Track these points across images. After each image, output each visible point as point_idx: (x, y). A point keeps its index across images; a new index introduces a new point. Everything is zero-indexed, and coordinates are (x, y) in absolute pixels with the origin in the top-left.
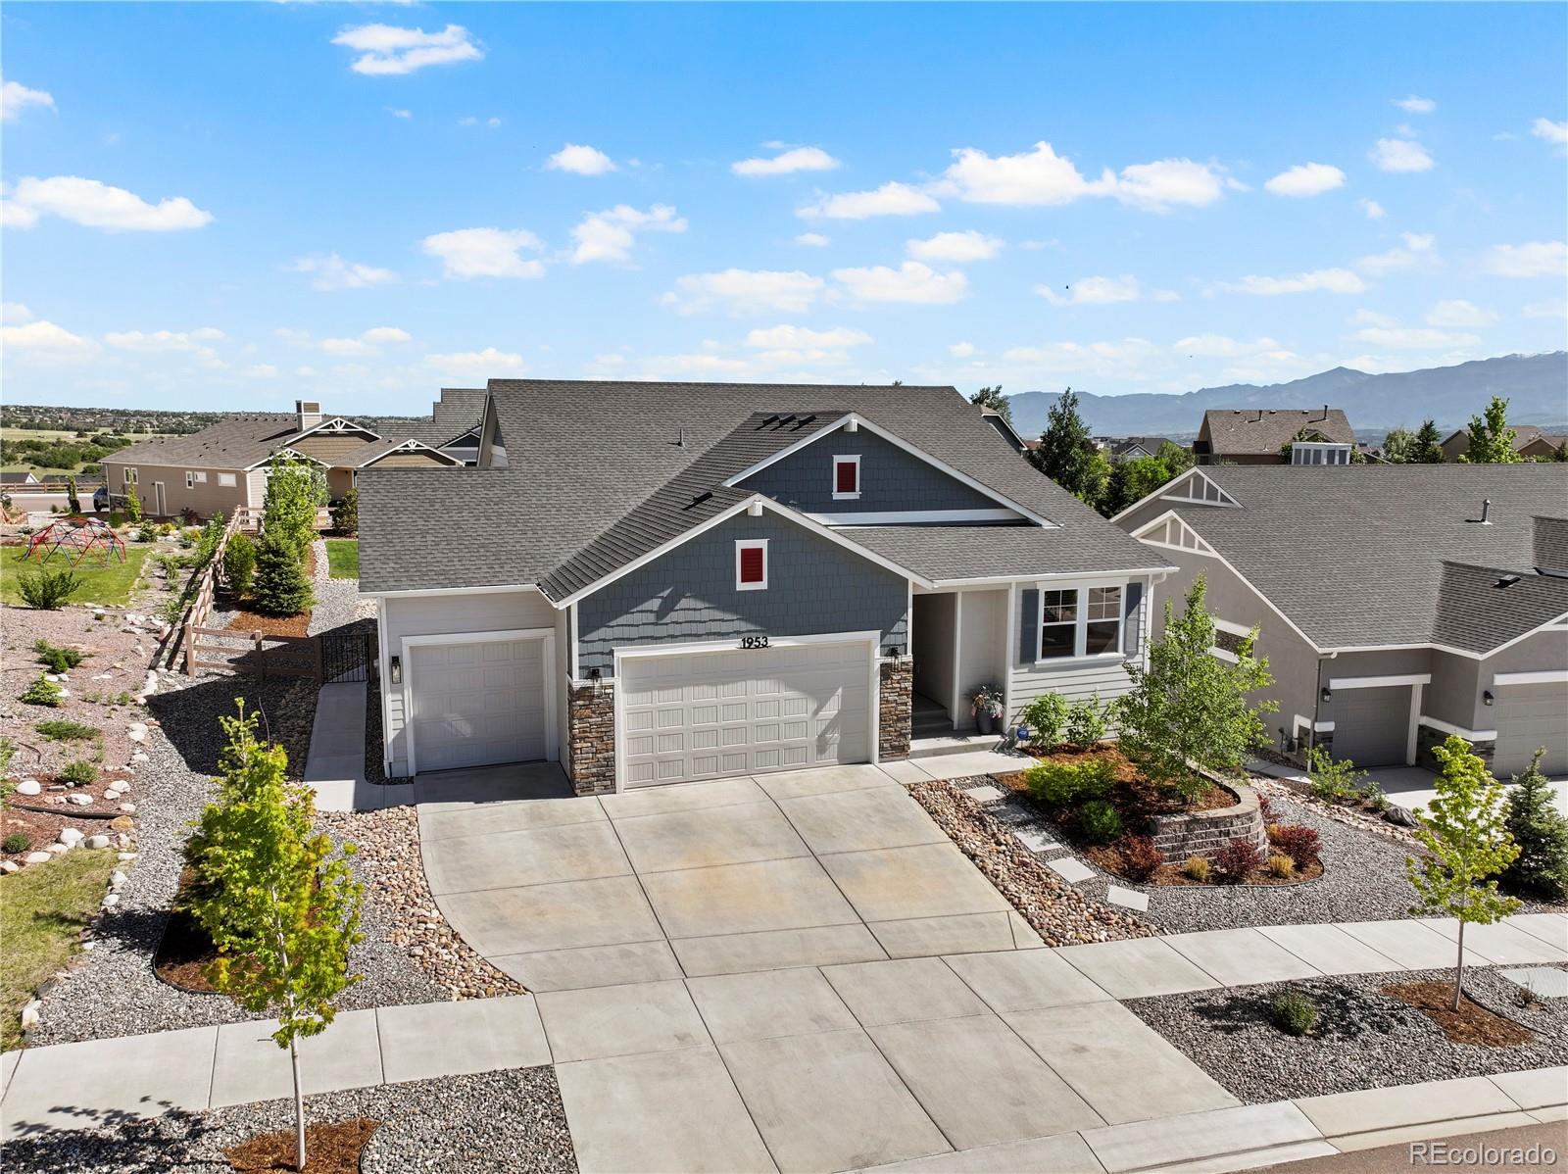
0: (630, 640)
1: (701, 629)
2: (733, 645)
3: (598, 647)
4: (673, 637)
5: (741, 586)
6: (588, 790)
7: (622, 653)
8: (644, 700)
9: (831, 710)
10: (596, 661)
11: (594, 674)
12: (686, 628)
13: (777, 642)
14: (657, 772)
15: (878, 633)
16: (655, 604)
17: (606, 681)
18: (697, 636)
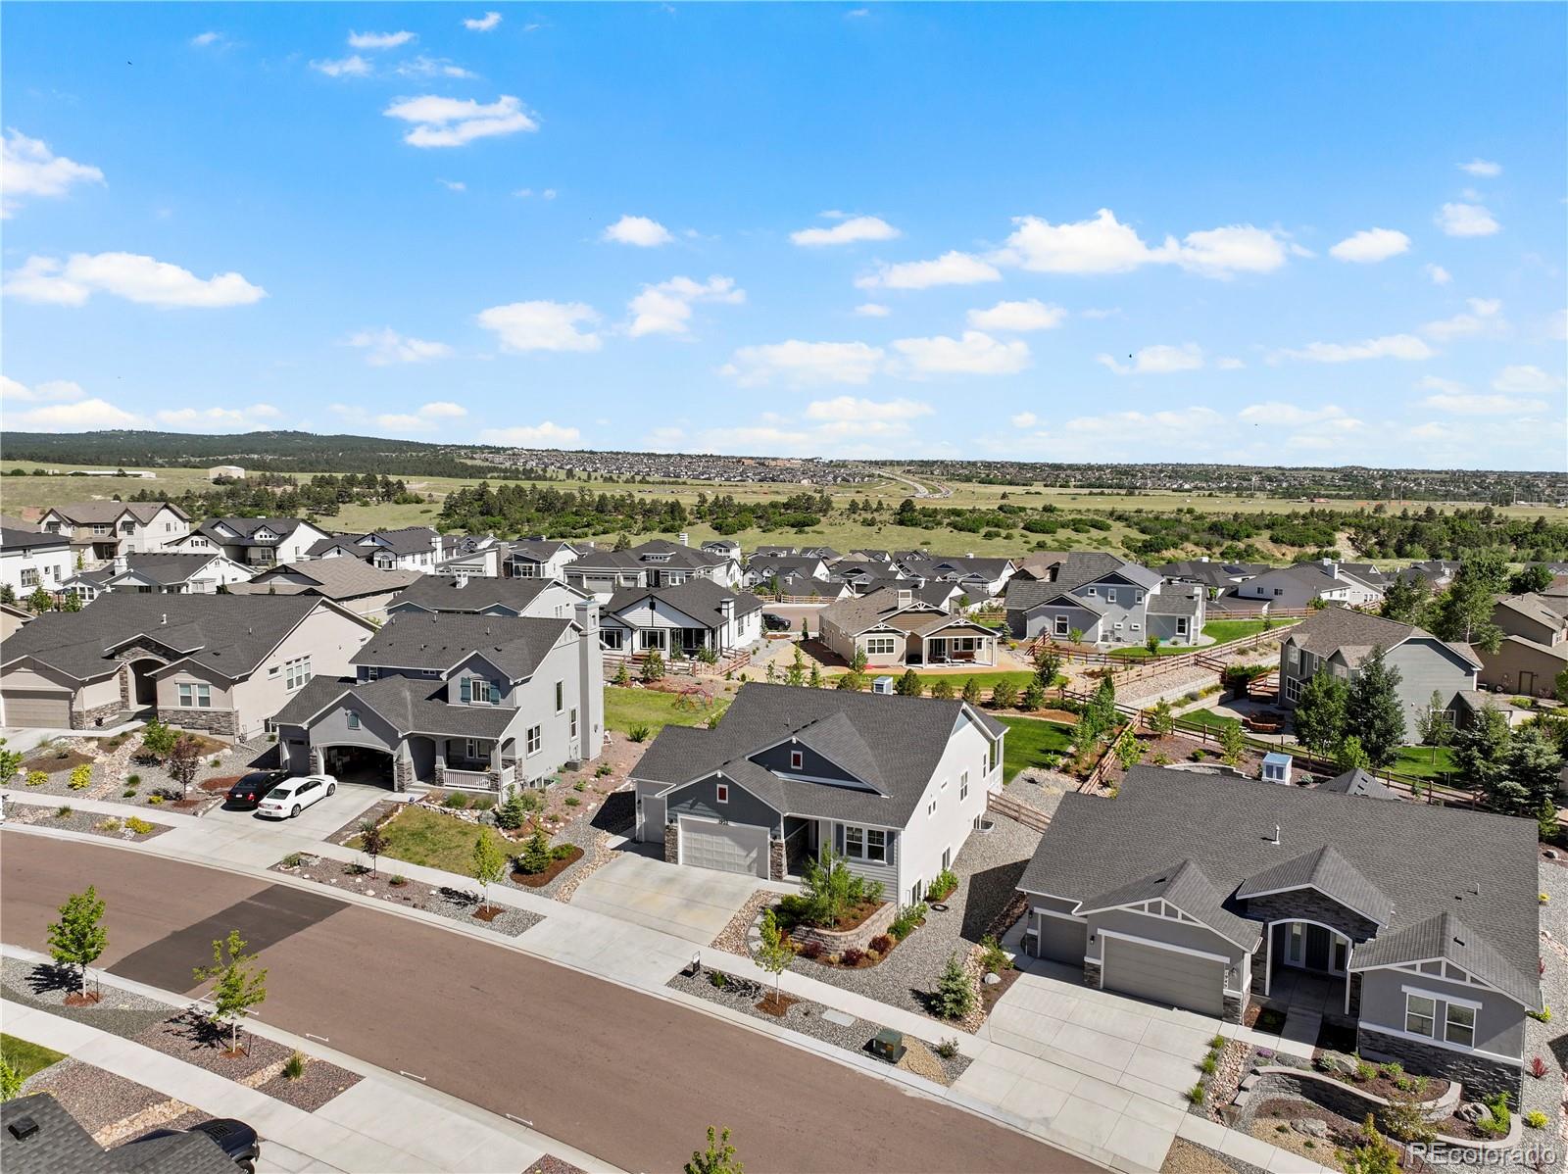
0: (682, 812)
1: (706, 813)
2: (716, 821)
3: (673, 812)
4: (696, 814)
5: (718, 801)
6: (669, 861)
7: (680, 816)
8: (688, 835)
9: (754, 854)
10: (673, 817)
11: (671, 822)
12: (701, 812)
13: (731, 824)
14: (693, 861)
15: (769, 829)
16: (691, 802)
17: (674, 824)
18: (705, 816)
